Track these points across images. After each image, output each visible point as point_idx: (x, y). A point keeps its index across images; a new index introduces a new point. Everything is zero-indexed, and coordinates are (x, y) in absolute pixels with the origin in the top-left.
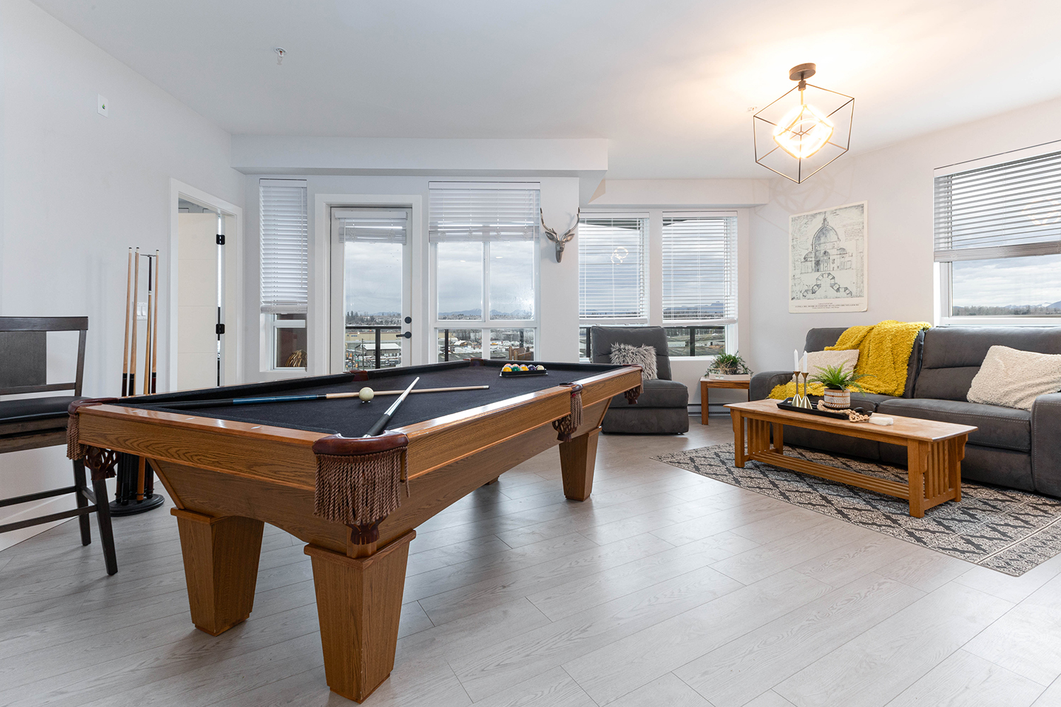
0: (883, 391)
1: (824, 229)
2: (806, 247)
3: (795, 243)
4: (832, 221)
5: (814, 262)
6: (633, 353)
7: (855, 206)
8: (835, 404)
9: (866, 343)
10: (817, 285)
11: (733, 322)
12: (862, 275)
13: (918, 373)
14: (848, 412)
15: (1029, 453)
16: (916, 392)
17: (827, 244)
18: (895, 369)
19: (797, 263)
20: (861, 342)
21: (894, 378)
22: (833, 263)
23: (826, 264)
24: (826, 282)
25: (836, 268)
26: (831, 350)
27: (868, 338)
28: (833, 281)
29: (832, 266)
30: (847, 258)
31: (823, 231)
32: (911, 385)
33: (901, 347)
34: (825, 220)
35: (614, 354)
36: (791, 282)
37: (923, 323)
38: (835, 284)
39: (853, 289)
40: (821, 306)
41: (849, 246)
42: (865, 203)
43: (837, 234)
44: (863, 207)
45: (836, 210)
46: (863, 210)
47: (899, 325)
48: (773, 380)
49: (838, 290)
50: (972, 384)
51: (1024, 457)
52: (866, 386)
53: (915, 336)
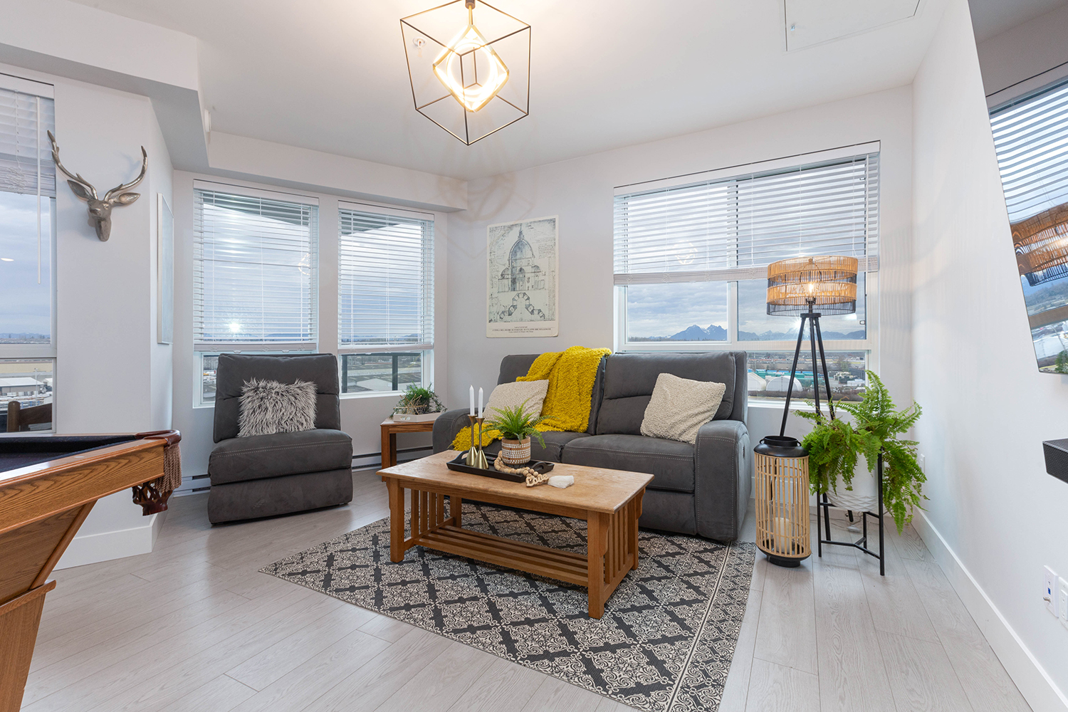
0: (569, 428)
1: (520, 243)
2: (503, 263)
3: (493, 257)
4: (528, 236)
5: (510, 280)
6: (277, 393)
7: (548, 220)
8: (513, 459)
9: (555, 372)
10: (514, 306)
11: (429, 347)
12: (554, 296)
13: (600, 405)
14: (525, 470)
15: (693, 493)
16: (598, 425)
17: (523, 260)
18: (580, 400)
19: (494, 280)
20: (551, 371)
21: (580, 411)
22: (528, 282)
23: (521, 283)
24: (521, 303)
25: (530, 288)
26: (522, 380)
27: (557, 366)
28: (527, 302)
29: (527, 285)
30: (541, 277)
31: (519, 245)
32: (594, 419)
33: (586, 376)
34: (521, 233)
35: (246, 395)
36: (488, 302)
37: (605, 349)
38: (530, 305)
39: (546, 311)
40: (517, 330)
41: (542, 263)
42: (556, 217)
43: (531, 250)
44: (554, 222)
45: (531, 223)
46: (554, 225)
47: (585, 351)
48: (459, 422)
49: (532, 312)
50: (645, 416)
51: (689, 498)
52: (554, 422)
53: (599, 362)
